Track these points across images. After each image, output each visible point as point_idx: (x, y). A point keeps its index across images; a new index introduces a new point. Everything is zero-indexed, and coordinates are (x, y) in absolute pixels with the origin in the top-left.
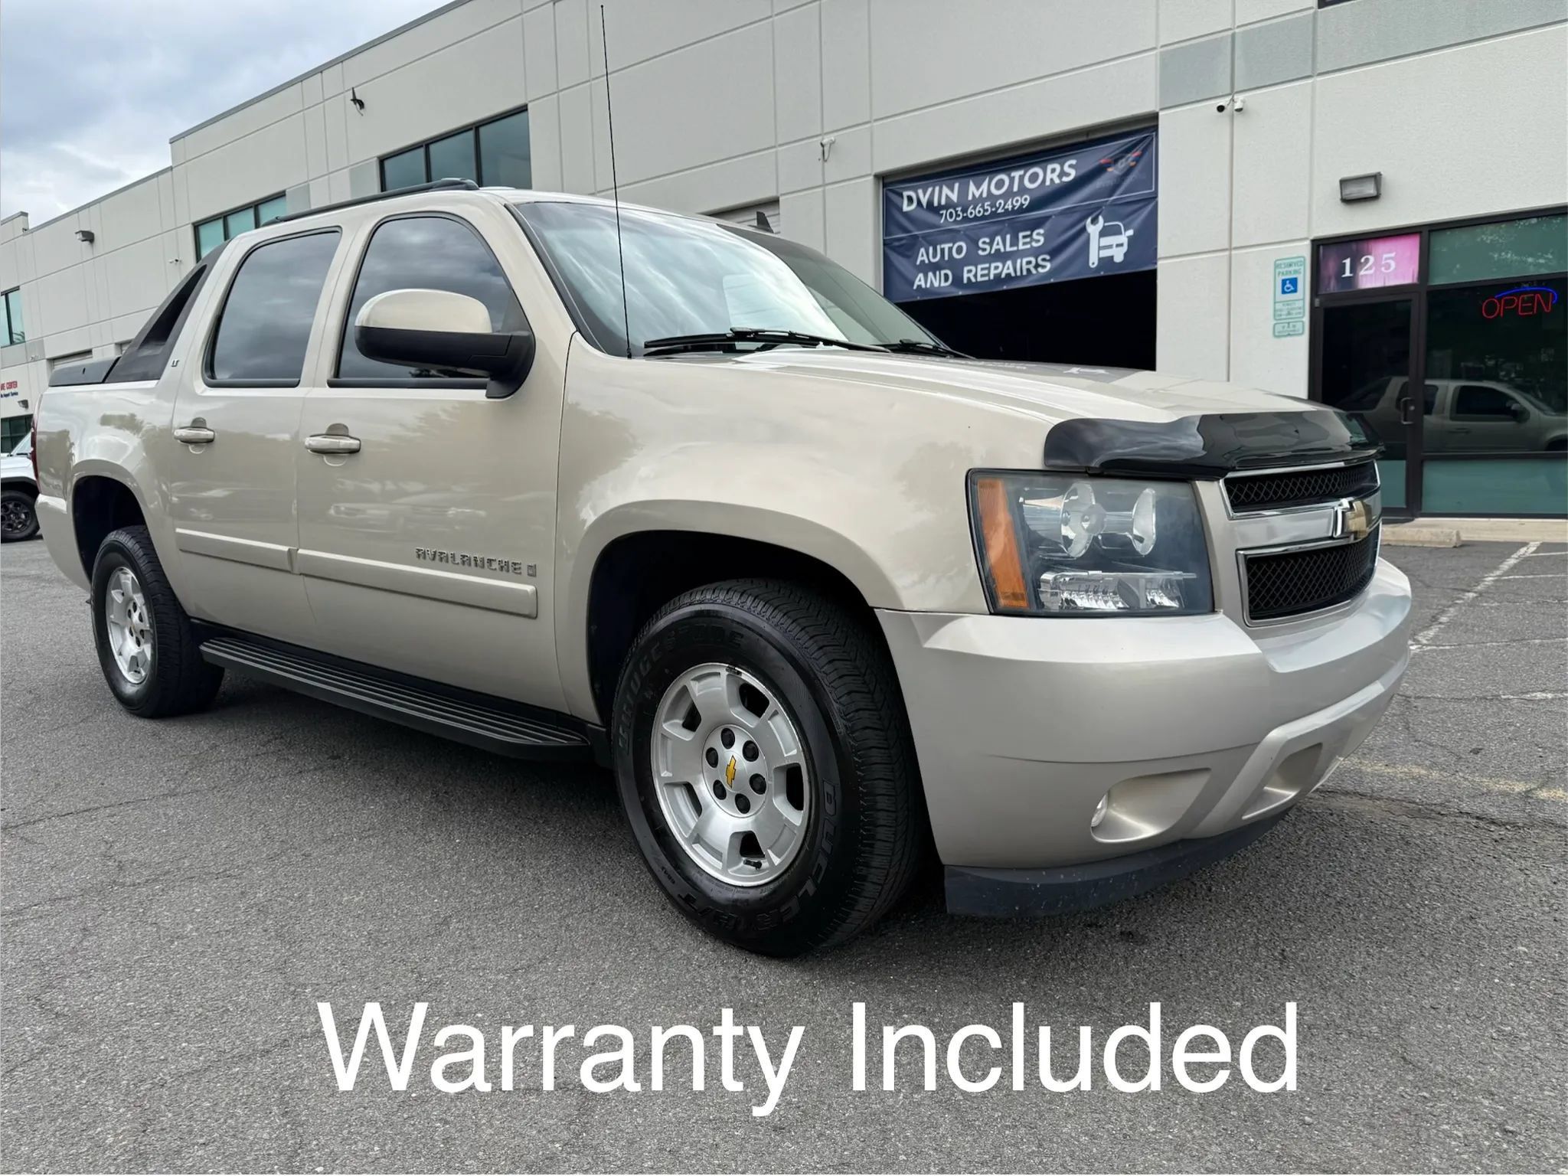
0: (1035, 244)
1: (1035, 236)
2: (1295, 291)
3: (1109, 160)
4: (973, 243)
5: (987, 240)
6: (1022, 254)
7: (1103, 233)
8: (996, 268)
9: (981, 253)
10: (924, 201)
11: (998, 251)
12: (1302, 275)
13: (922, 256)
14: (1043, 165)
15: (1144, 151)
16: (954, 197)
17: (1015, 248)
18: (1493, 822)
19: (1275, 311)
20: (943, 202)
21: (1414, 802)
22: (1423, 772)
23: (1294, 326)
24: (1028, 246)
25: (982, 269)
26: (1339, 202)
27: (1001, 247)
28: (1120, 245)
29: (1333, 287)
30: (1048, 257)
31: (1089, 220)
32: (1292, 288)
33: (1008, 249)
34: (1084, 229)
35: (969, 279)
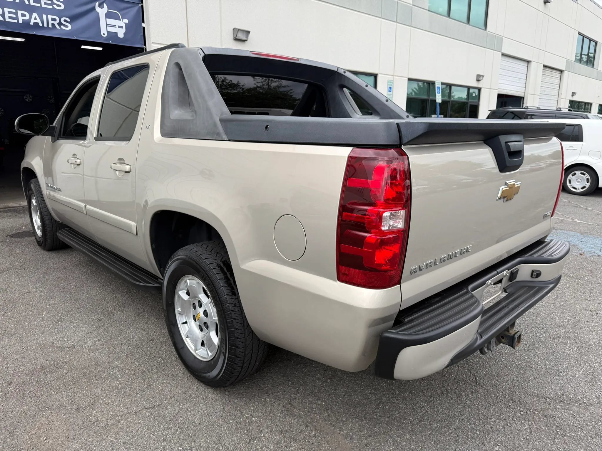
0: (55, 6)
1: (56, 2)
6: (48, 12)
7: (108, 16)
8: (24, 15)
17: (39, 5)
24: (51, 7)
25: (9, 12)
26: (232, 38)
28: (122, 27)
30: (69, 20)
31: (97, 4)
34: (94, 8)
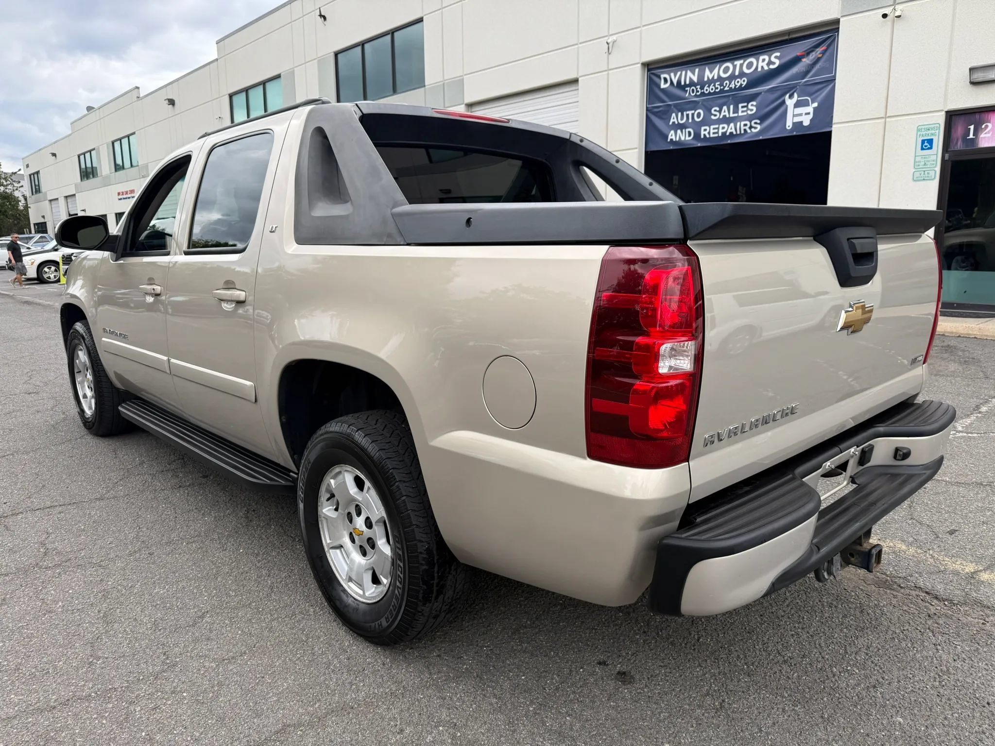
0: (749, 112)
1: (750, 107)
2: (931, 148)
3: (803, 53)
4: (708, 110)
5: (718, 109)
6: (740, 119)
7: (797, 105)
8: (723, 128)
9: (713, 117)
10: (675, 82)
11: (725, 116)
12: (937, 137)
13: (674, 118)
14: (757, 56)
15: (828, 47)
16: (695, 79)
17: (736, 115)
18: (936, 598)
19: (915, 162)
20: (688, 82)
21: (885, 574)
22: (904, 547)
23: (928, 173)
24: (745, 113)
25: (714, 129)
26: (969, 84)
27: (727, 113)
28: (809, 114)
29: (959, 146)
30: (758, 121)
31: (787, 96)
32: (929, 146)
33: (732, 115)
34: (784, 102)
35: (704, 135)
